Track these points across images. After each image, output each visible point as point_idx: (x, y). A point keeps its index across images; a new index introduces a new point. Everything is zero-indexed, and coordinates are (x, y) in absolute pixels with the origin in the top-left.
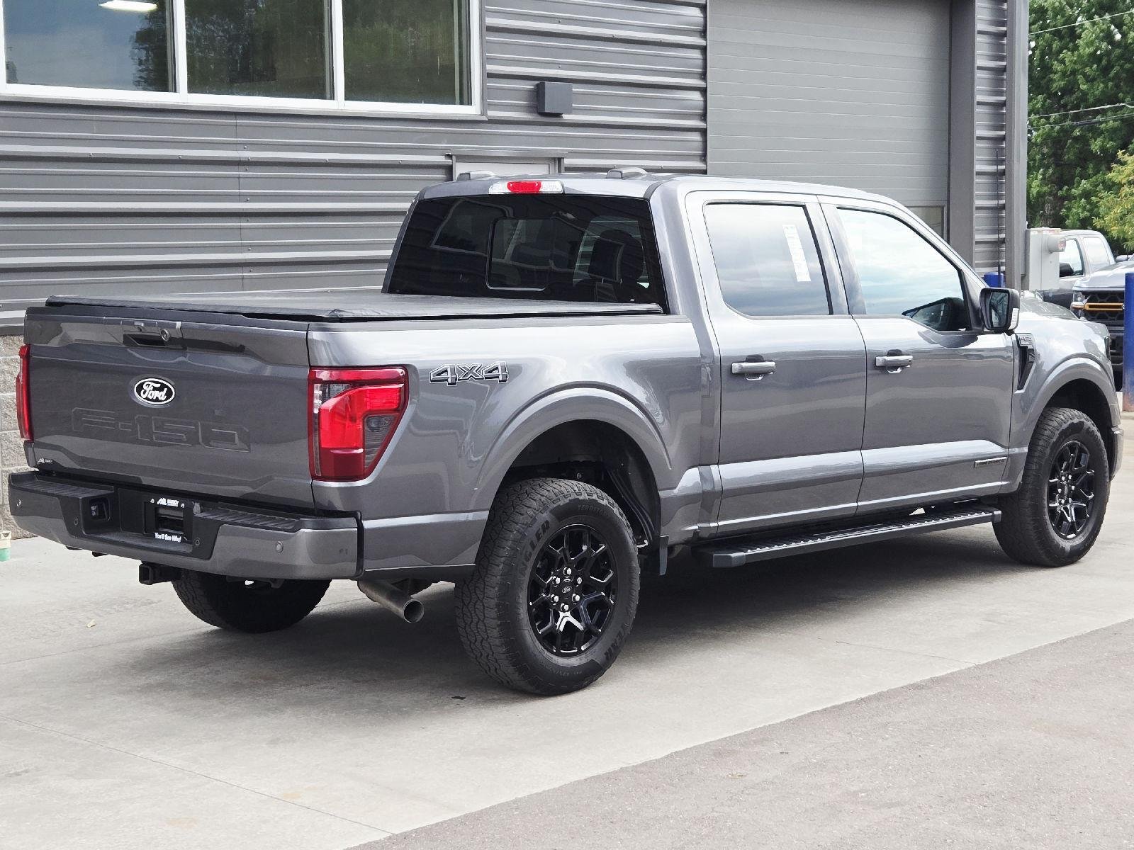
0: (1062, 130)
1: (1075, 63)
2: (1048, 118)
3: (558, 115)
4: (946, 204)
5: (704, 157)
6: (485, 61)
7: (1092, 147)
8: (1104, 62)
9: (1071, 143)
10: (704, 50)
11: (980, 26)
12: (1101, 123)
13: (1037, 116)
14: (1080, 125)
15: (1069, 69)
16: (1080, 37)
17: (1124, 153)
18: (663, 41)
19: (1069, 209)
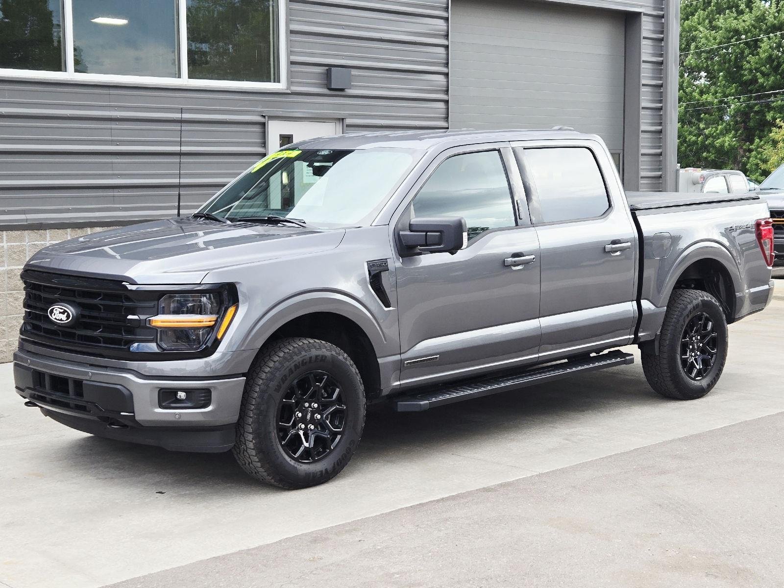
0: (748, 106)
1: (756, 63)
2: (739, 99)
3: (342, 90)
4: (622, 151)
5: (447, 119)
6: (290, 53)
7: (768, 117)
8: (775, 63)
9: (753, 116)
10: (447, 47)
11: (644, 33)
12: (773, 102)
13: (733, 97)
14: (759, 103)
15: (753, 67)
16: (760, 47)
17: (780, 121)
18: (417, 41)
19: (748, 158)
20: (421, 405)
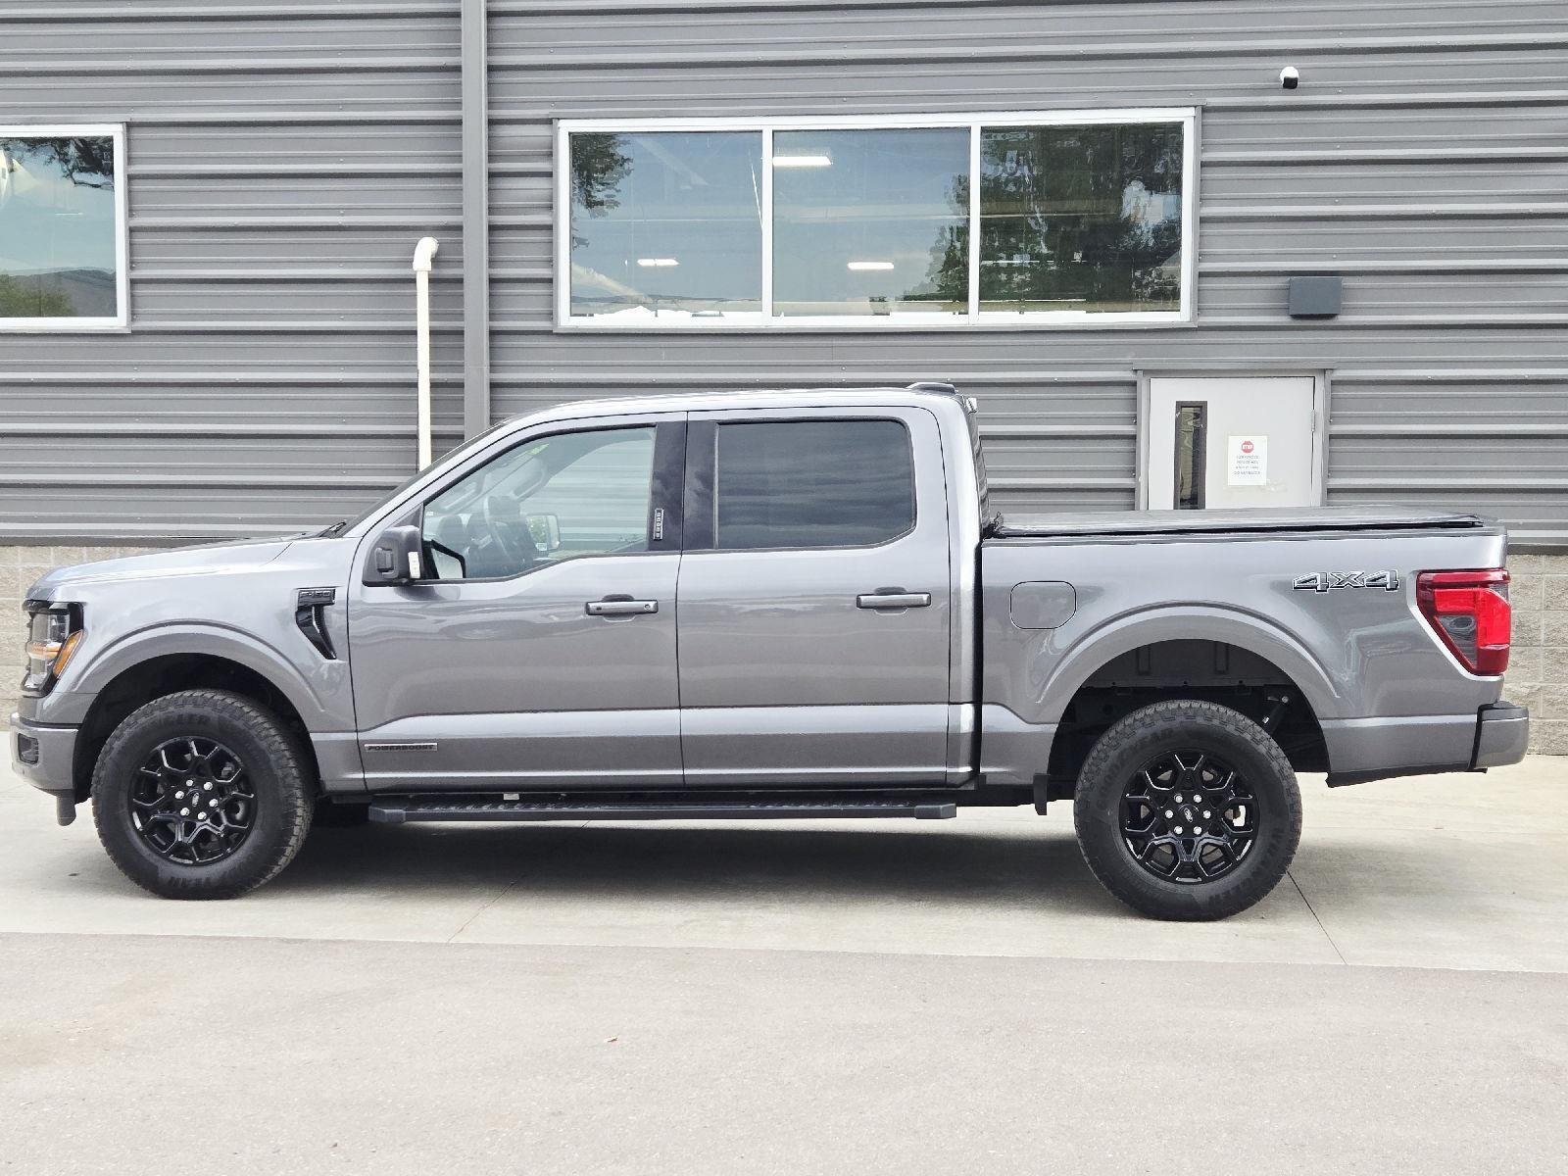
3: (1329, 317)
6: (1199, 256)
20: (384, 813)
